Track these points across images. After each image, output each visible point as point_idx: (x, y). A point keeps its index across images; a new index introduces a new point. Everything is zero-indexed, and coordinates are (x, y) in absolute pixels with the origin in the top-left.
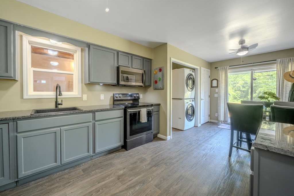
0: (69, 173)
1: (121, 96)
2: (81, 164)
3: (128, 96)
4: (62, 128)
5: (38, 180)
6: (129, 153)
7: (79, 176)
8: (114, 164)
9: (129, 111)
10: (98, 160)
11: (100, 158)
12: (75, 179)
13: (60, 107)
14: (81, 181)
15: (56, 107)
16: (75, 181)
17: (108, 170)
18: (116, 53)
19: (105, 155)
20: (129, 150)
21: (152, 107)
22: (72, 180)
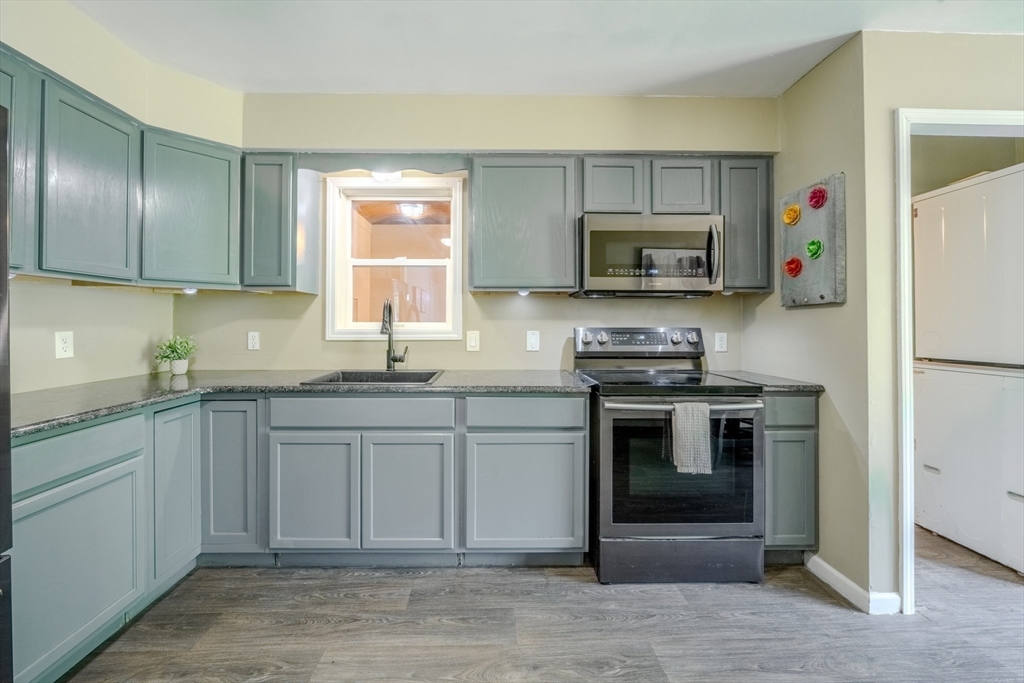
0: (380, 584)
1: (605, 337)
2: (424, 568)
3: (641, 341)
4: (366, 434)
5: (313, 572)
6: (601, 600)
7: (390, 613)
8: (512, 624)
9: (608, 405)
10: (477, 575)
11: (490, 571)
12: (373, 616)
13: (399, 367)
14: (383, 633)
15: (389, 367)
16: (370, 621)
17: (478, 639)
18: (571, 164)
19: (510, 567)
20: (614, 583)
21: (755, 402)
22: (365, 616)
